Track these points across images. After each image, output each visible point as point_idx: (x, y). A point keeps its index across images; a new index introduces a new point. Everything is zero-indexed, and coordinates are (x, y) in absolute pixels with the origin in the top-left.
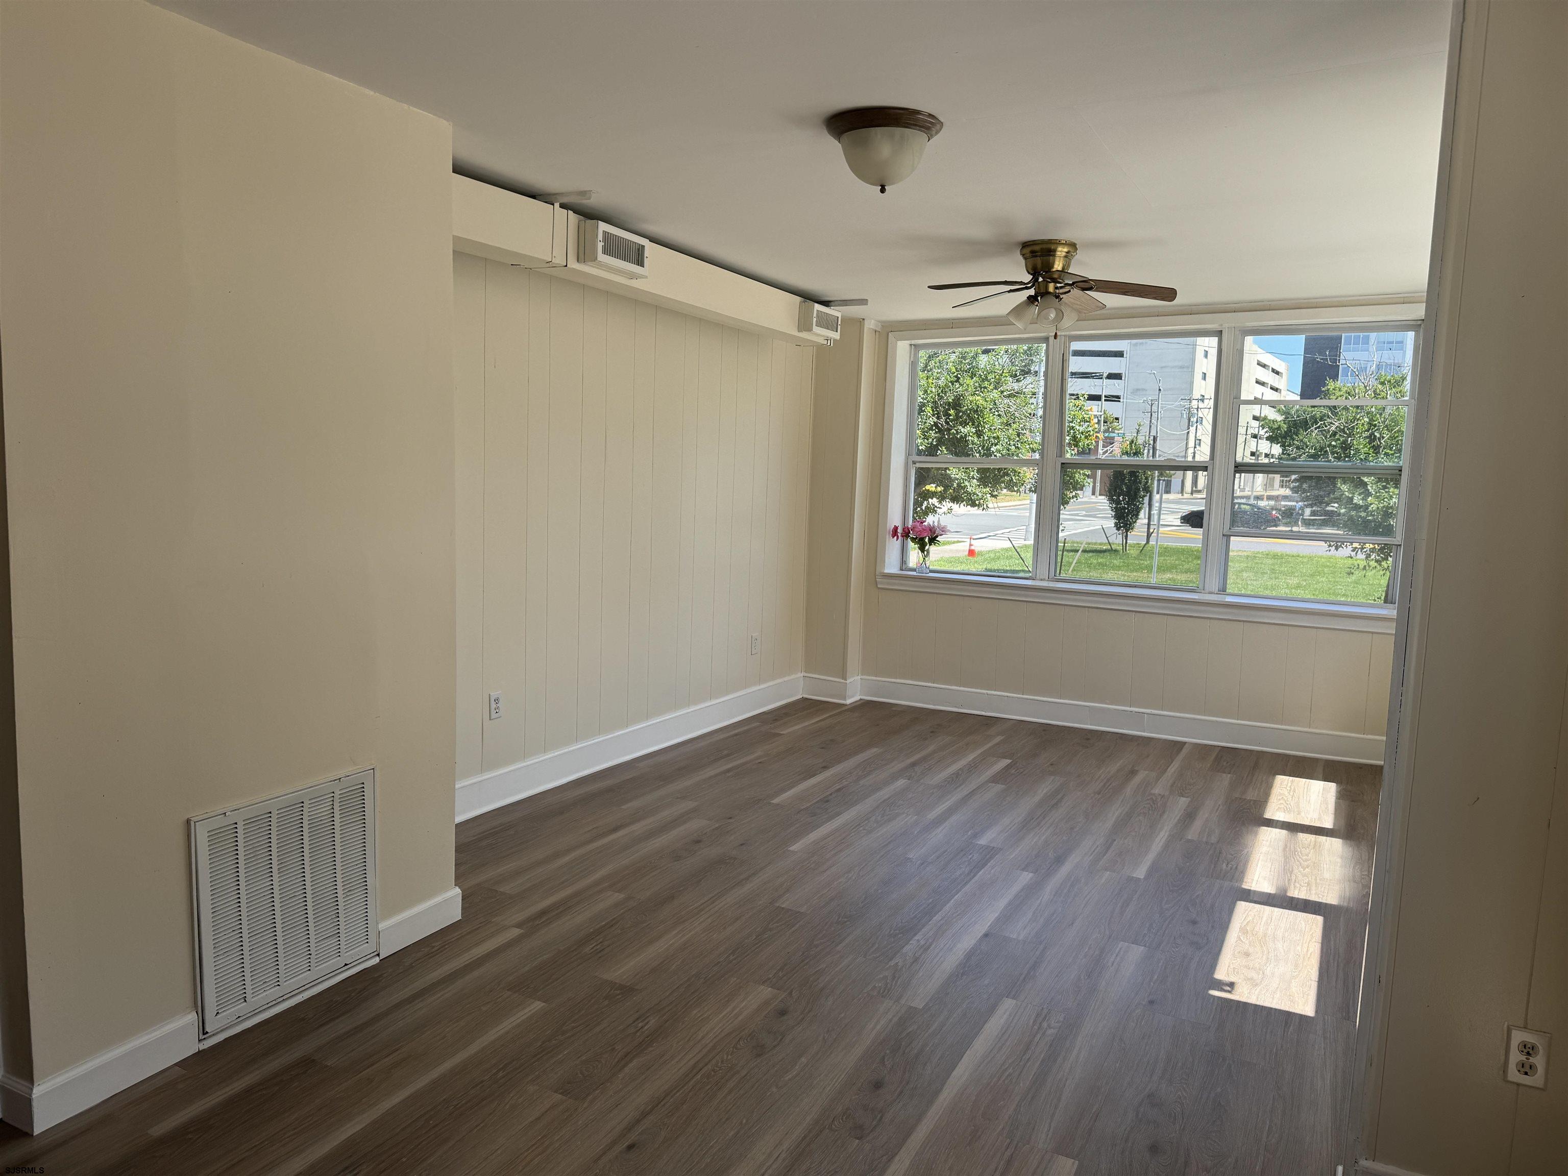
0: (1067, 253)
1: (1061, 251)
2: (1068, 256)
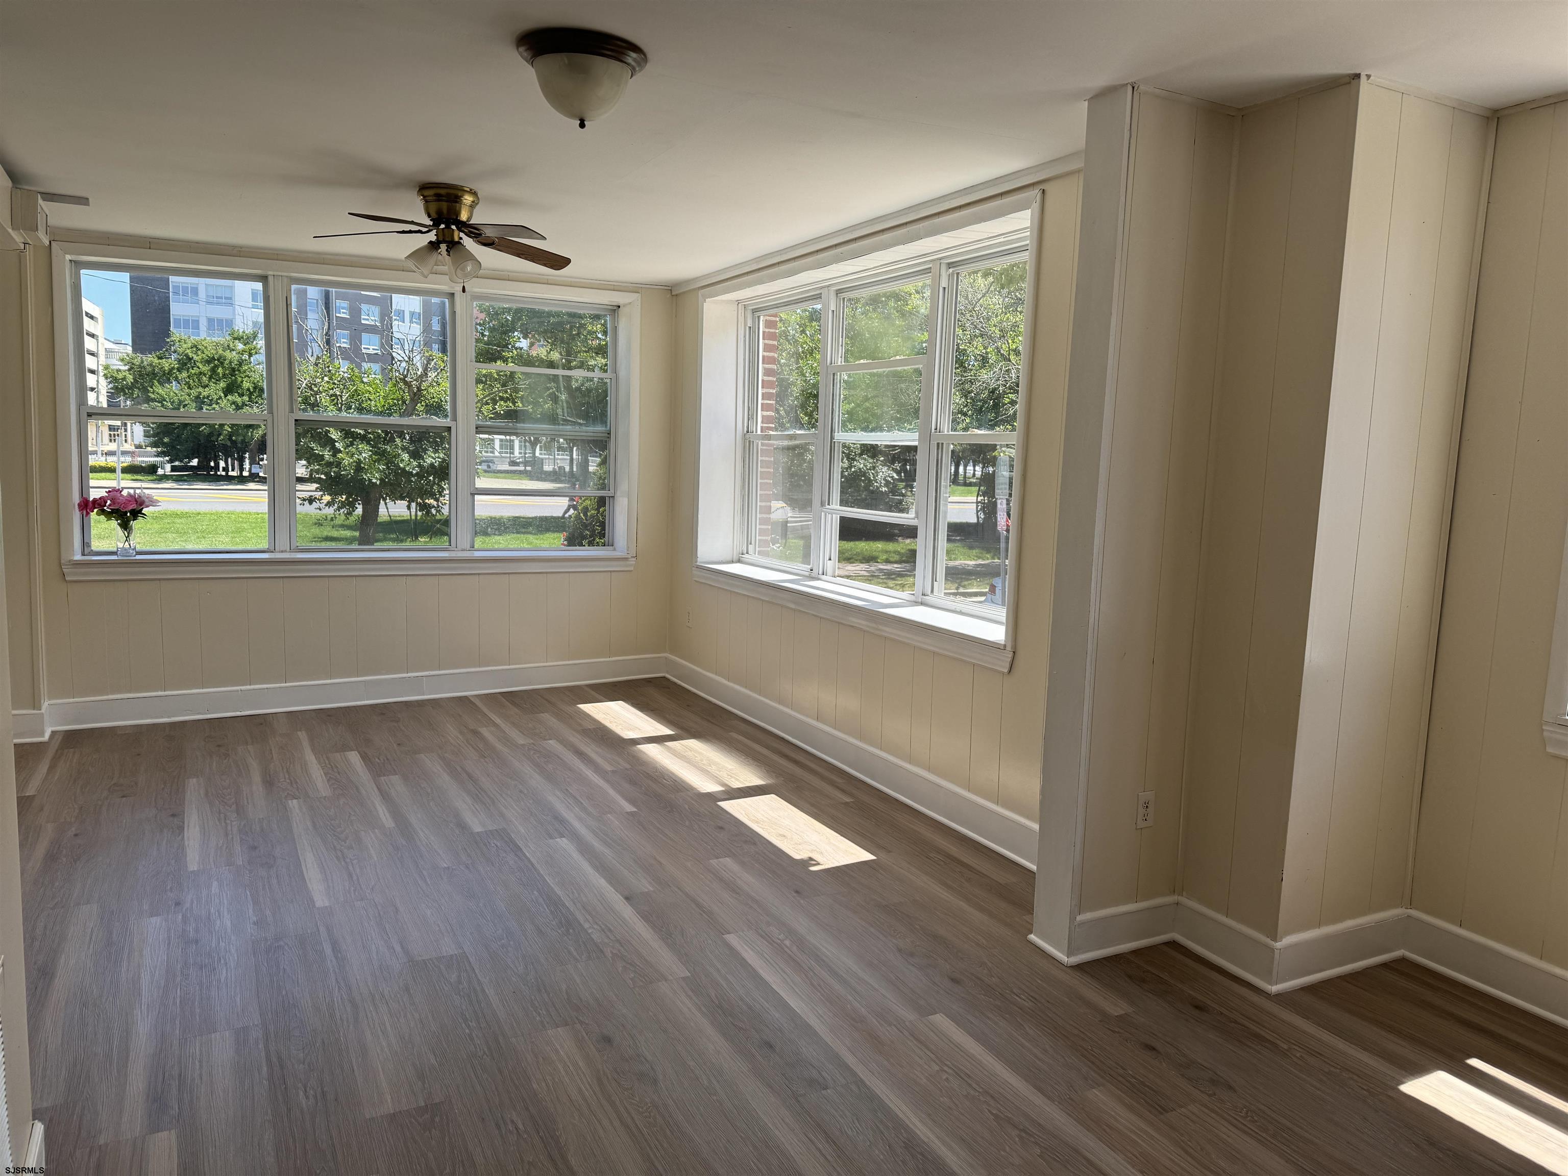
0: (473, 202)
1: (468, 199)
2: (472, 206)
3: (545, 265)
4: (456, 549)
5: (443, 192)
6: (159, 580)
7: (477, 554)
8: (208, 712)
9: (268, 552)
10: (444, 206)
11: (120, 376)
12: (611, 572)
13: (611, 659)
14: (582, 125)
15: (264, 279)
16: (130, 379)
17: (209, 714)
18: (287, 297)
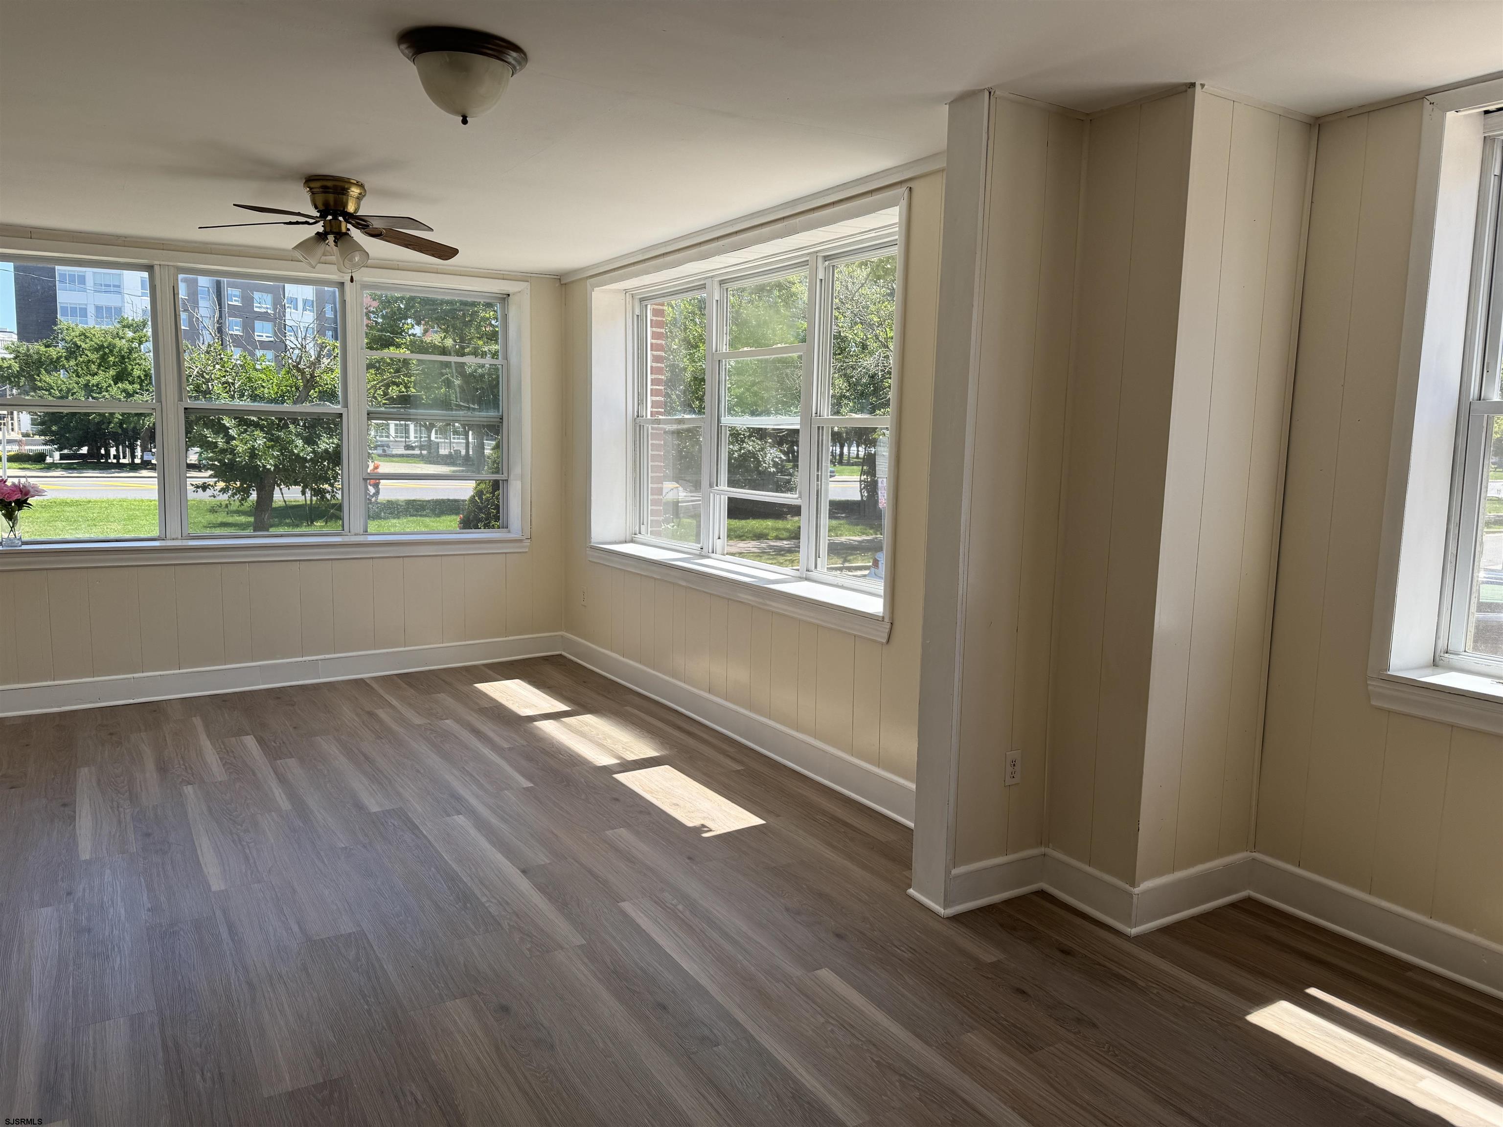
0: (360, 194)
1: (355, 191)
2: (359, 198)
3: (433, 255)
4: (349, 534)
5: (329, 184)
6: (47, 569)
7: (371, 538)
8: (100, 700)
9: (159, 540)
10: (331, 198)
11: (5, 365)
12: (506, 553)
13: (507, 639)
14: (465, 121)
15: (149, 268)
16: (16, 367)
17: (100, 702)
18: (173, 287)
